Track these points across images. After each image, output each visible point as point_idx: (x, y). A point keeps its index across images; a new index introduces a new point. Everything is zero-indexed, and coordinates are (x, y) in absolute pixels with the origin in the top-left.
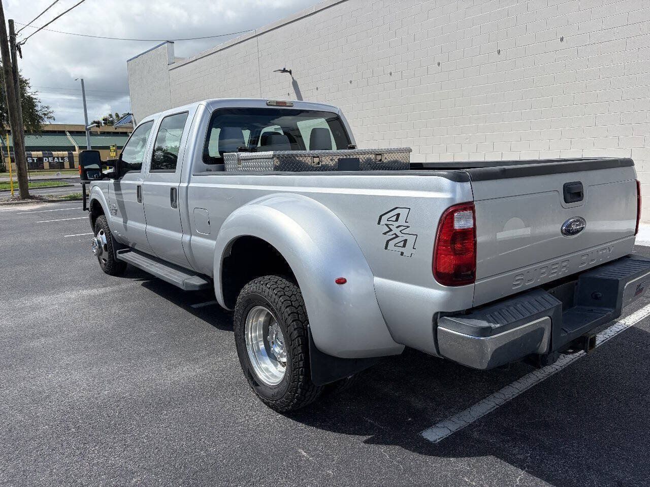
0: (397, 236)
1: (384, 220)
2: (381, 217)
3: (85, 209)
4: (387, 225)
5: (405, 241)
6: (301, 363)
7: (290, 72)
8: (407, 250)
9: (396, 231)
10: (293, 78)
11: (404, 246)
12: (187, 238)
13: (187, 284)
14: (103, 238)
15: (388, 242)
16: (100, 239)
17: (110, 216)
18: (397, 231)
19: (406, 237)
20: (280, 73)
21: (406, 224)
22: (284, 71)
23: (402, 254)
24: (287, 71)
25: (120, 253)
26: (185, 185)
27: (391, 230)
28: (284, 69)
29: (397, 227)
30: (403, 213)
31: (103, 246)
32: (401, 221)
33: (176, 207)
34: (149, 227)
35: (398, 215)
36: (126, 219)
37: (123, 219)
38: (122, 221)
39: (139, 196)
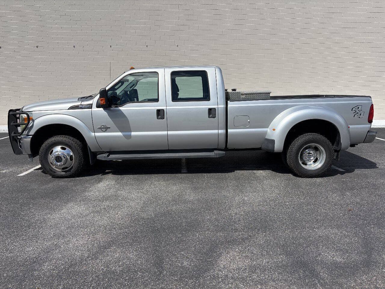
0: (358, 113)
1: (354, 109)
2: (352, 109)
5: (361, 114)
8: (361, 117)
9: (357, 112)
11: (360, 115)
12: (222, 131)
15: (355, 115)
17: (92, 134)
19: (360, 113)
25: (108, 156)
26: (223, 106)
30: (360, 107)
31: (69, 158)
32: (360, 109)
33: (214, 117)
34: (170, 133)
35: (358, 107)
36: (131, 132)
37: (121, 132)
38: (120, 134)
39: (159, 116)
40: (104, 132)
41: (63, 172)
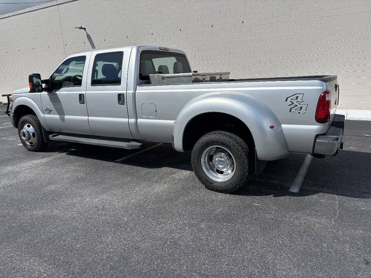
0: (297, 106)
1: (289, 100)
2: (287, 98)
3: (8, 112)
4: (291, 102)
5: (301, 107)
6: (247, 166)
7: (85, 29)
9: (295, 103)
10: (87, 33)
11: (301, 109)
12: (132, 121)
13: (131, 146)
14: (31, 129)
15: (291, 109)
16: (28, 130)
17: (42, 115)
18: (297, 104)
19: (301, 106)
20: (78, 29)
21: (302, 101)
22: (81, 28)
23: (299, 113)
24: (83, 28)
25: (53, 136)
26: (132, 91)
27: (293, 103)
28: (81, 27)
29: (297, 102)
30: (300, 96)
31: (31, 134)
32: (299, 99)
33: (123, 104)
34: (90, 118)
35: (297, 97)
36: (64, 115)
37: (59, 115)
38: (57, 116)
39: (81, 100)
40: (49, 113)
41: (31, 146)
